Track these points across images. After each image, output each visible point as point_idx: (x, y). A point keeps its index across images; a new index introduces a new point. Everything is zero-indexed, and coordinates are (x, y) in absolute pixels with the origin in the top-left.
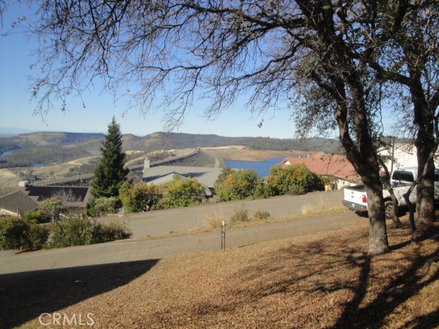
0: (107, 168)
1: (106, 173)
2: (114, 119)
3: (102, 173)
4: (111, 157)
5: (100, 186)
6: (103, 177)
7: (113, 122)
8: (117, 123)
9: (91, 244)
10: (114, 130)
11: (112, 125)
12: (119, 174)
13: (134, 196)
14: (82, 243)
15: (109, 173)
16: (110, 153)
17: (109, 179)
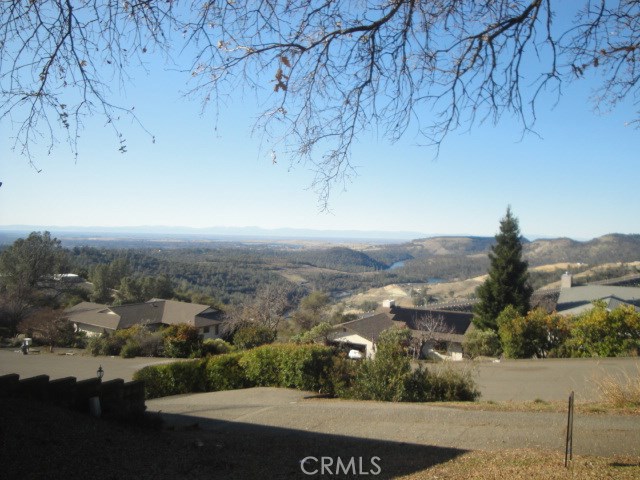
0: (496, 285)
1: (495, 293)
2: (508, 210)
3: (490, 292)
4: (503, 268)
5: (487, 312)
6: (491, 298)
7: (508, 215)
8: (514, 216)
9: (403, 401)
10: (510, 226)
11: (506, 219)
12: (515, 294)
13: (519, 331)
14: (388, 398)
15: (499, 294)
16: (503, 263)
17: (499, 302)
